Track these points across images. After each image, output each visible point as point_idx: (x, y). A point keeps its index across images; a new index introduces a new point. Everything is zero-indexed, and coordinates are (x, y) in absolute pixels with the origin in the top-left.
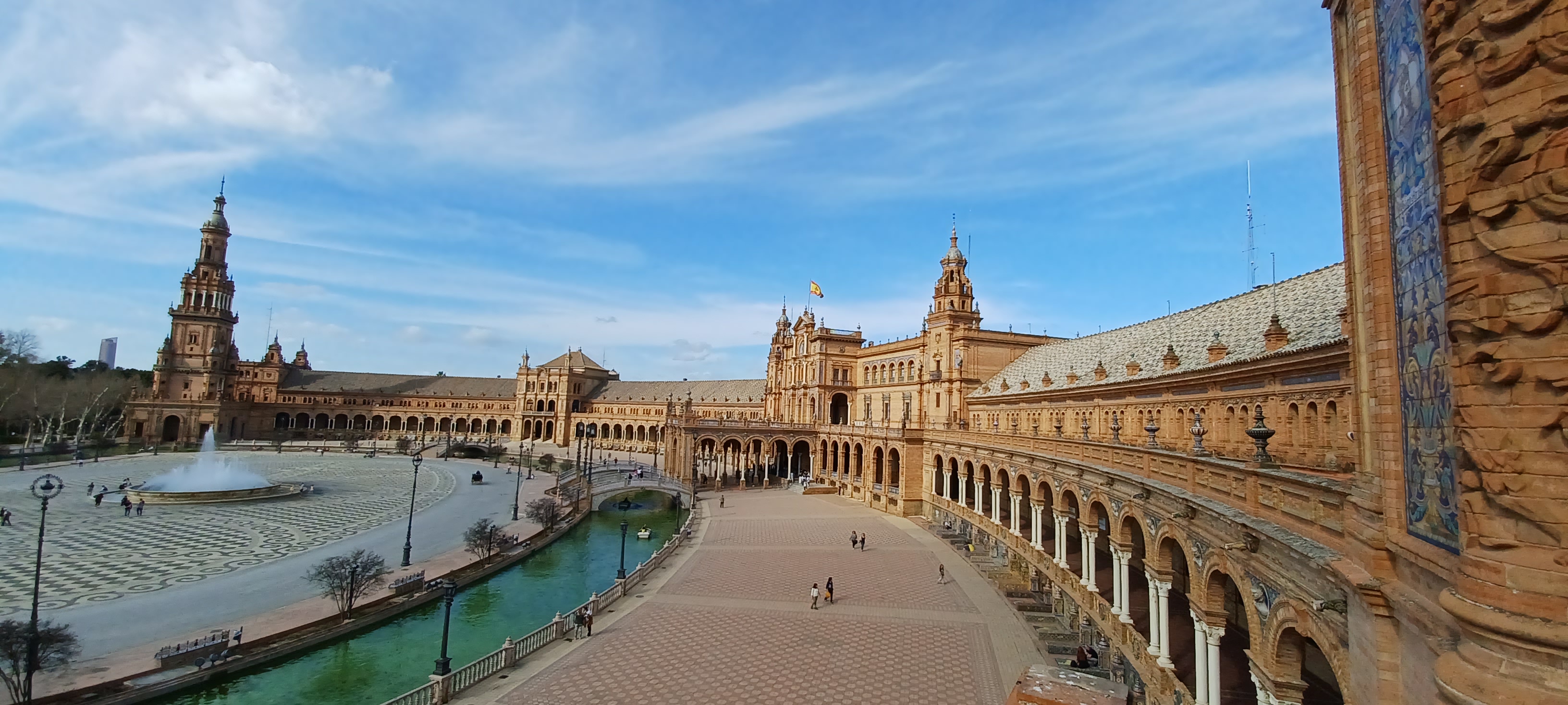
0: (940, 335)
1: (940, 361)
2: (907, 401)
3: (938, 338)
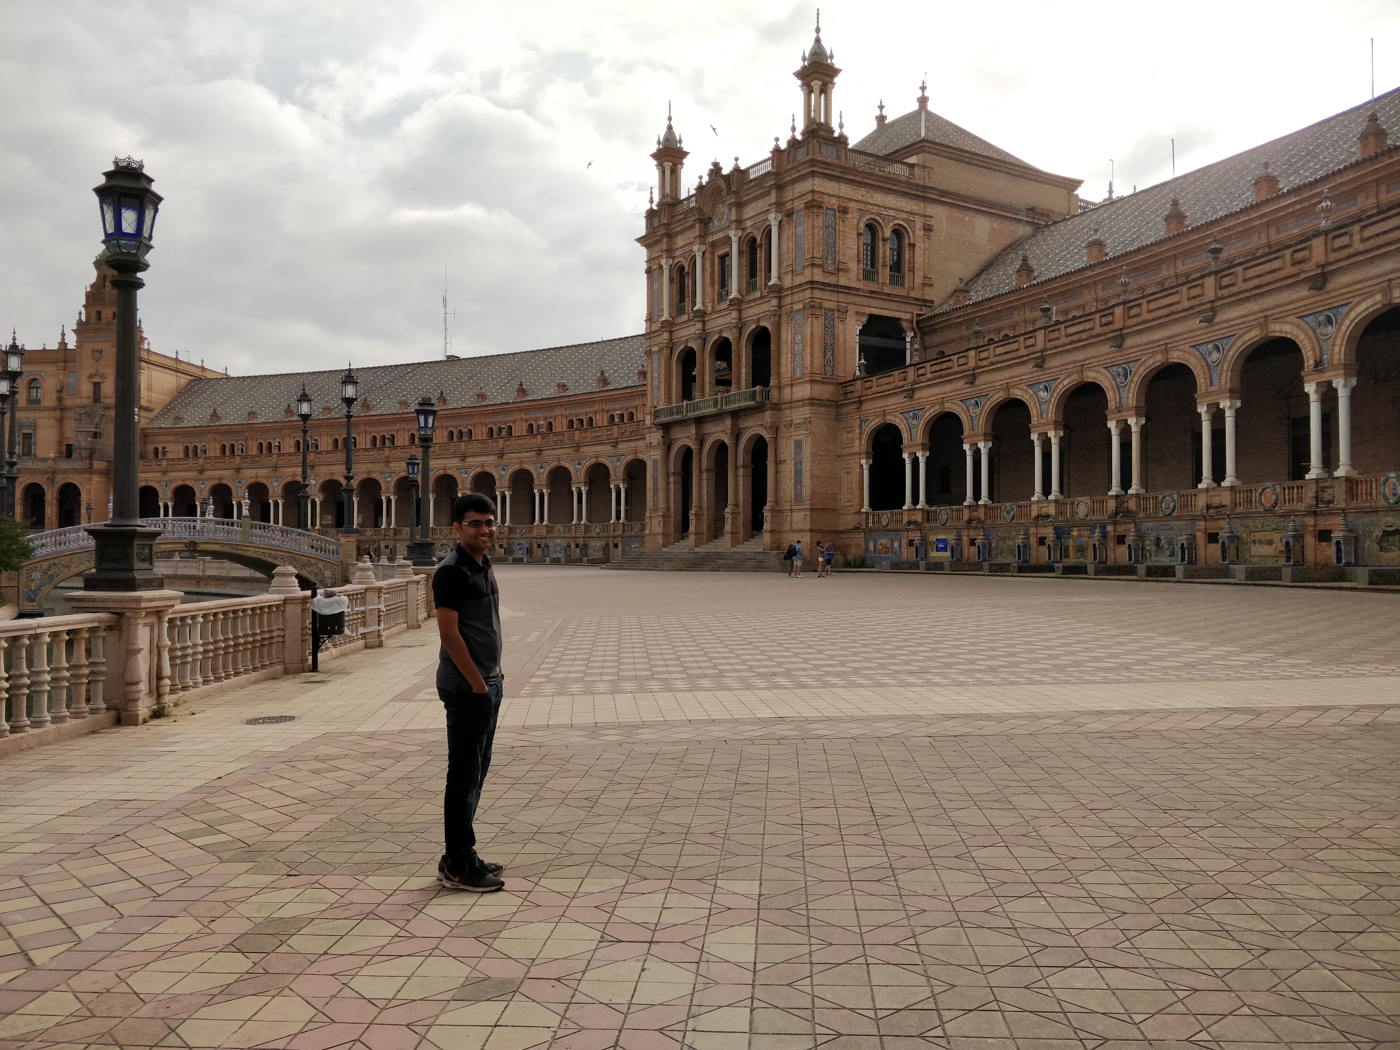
1: (99, 383)
2: (25, 431)
3: (97, 355)
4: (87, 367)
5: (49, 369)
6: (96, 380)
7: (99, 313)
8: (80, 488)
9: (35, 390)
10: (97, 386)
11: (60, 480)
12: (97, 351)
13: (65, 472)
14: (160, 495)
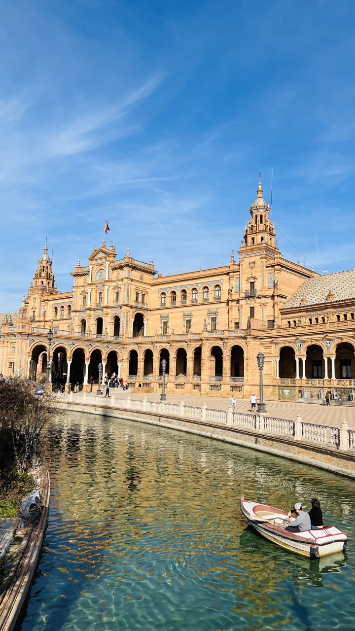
0: (254, 263)
1: (253, 283)
2: (213, 317)
3: (252, 265)
4: (246, 272)
5: (226, 277)
6: (252, 280)
7: (253, 239)
8: (244, 349)
9: (218, 292)
10: (252, 284)
11: (232, 343)
12: (253, 263)
13: (234, 338)
14: (297, 353)
